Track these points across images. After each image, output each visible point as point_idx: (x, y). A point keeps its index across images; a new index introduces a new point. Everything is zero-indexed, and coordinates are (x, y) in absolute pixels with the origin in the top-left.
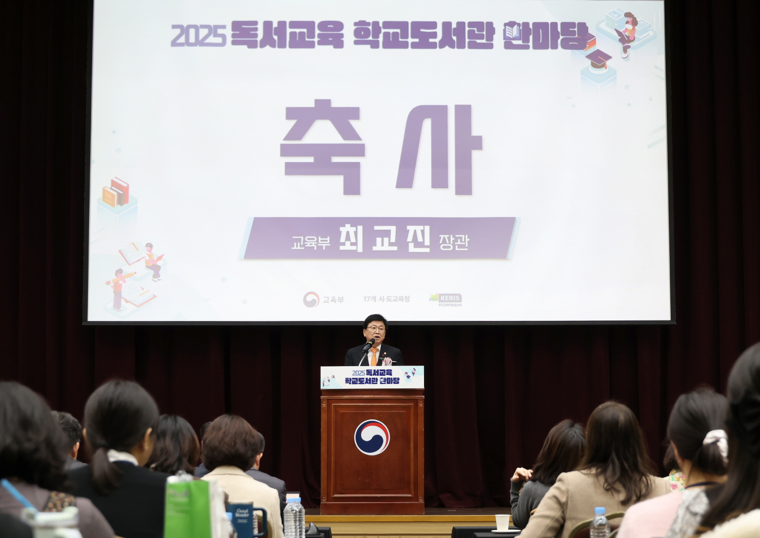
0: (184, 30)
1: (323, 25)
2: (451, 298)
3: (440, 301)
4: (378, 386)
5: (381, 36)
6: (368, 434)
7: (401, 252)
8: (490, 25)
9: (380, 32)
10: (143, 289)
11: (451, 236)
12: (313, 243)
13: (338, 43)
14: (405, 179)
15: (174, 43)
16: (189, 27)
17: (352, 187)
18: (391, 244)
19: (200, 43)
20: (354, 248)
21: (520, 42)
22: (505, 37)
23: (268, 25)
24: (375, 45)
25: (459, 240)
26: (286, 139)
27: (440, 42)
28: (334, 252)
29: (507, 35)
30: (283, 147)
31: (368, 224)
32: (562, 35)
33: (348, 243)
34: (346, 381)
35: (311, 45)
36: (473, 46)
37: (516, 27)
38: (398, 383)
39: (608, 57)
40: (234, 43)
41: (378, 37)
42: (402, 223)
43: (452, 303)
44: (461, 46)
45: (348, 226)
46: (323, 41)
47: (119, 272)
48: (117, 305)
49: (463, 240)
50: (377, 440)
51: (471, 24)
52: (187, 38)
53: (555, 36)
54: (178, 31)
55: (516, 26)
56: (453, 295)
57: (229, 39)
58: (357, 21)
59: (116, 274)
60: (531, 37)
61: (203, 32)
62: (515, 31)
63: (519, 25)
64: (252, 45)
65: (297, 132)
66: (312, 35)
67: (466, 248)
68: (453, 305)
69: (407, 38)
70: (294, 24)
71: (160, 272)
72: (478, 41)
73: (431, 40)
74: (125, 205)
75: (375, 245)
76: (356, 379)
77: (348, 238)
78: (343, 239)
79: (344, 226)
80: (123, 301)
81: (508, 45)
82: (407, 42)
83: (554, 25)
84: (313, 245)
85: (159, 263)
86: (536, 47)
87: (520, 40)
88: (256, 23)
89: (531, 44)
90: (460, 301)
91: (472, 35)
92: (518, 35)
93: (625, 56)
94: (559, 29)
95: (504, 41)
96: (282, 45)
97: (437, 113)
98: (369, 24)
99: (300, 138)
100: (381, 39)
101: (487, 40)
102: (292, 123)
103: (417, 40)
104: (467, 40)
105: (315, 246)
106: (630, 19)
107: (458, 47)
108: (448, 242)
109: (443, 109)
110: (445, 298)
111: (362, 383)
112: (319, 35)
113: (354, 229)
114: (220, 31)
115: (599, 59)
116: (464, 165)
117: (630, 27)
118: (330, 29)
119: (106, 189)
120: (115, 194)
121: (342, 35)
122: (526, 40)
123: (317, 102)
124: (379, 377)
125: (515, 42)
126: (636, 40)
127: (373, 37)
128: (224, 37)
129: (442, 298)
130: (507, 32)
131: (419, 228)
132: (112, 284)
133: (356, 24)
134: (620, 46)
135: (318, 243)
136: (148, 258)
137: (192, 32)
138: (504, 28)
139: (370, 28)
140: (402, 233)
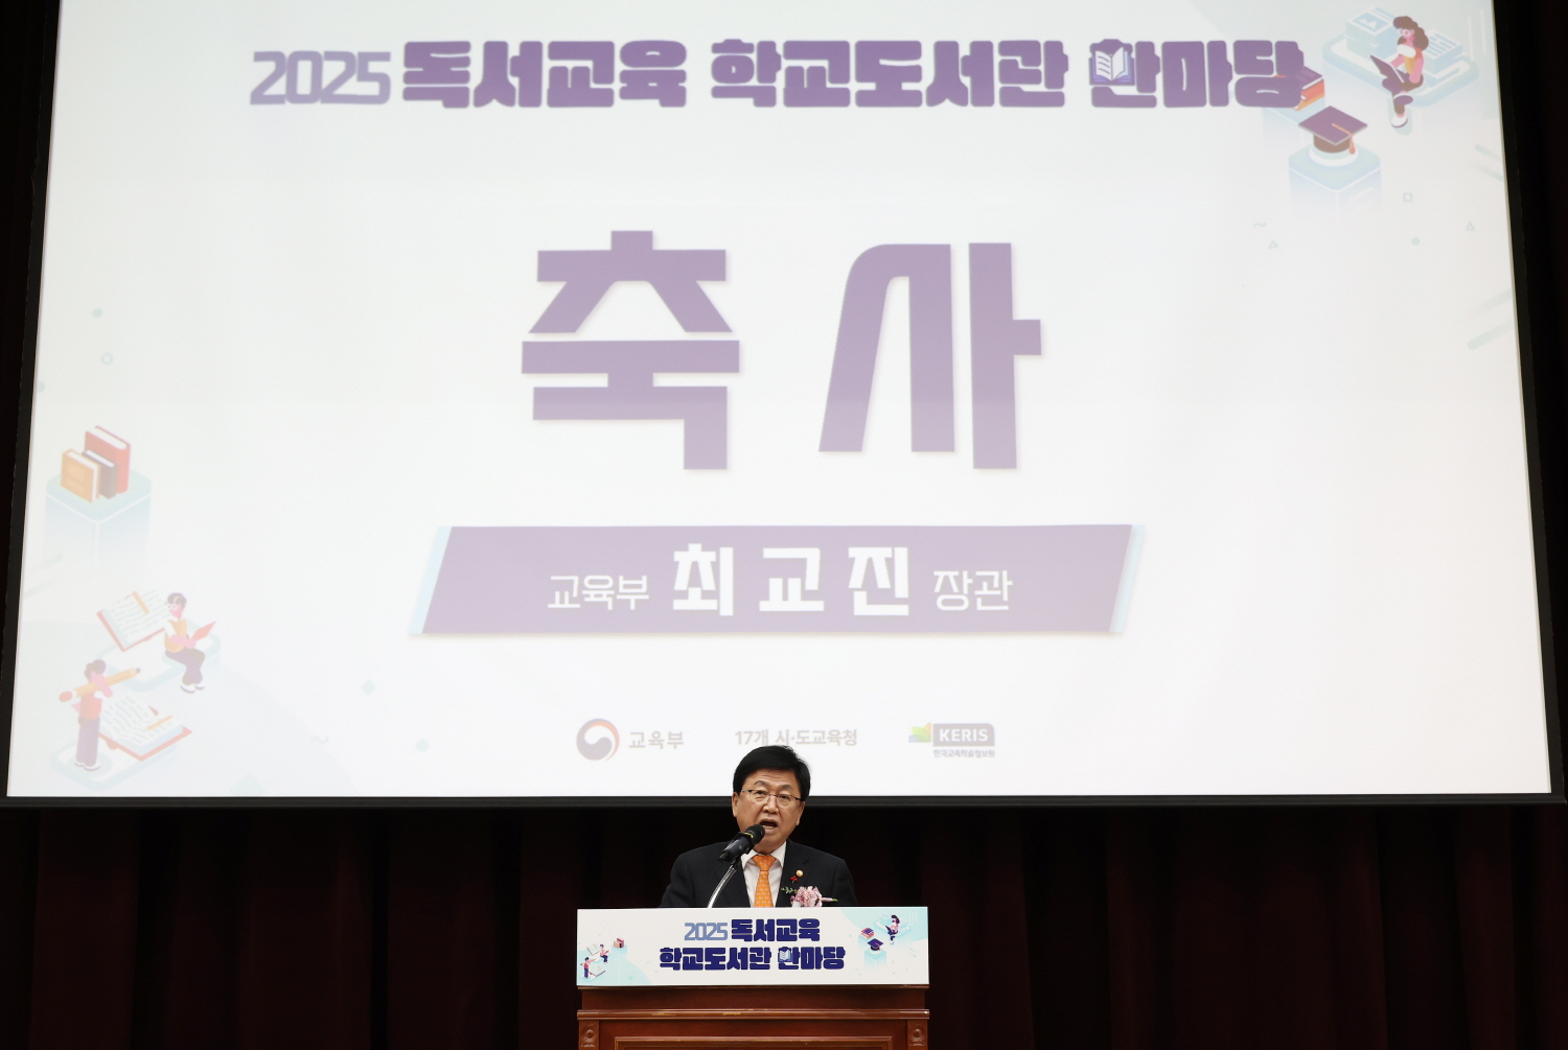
0: (285, 64)
1: (634, 51)
2: (966, 735)
3: (937, 742)
4: (773, 976)
5: (781, 76)
7: (835, 618)
8: (1055, 49)
9: (779, 68)
10: (156, 712)
11: (965, 574)
12: (605, 593)
13: (672, 93)
14: (844, 429)
15: (259, 96)
16: (298, 56)
17: (706, 451)
19: (323, 94)
20: (710, 605)
21: (1131, 90)
22: (1094, 78)
23: (495, 51)
24: (764, 98)
25: (985, 584)
26: (538, 328)
27: (930, 90)
28: (659, 617)
29: (1099, 73)
30: (528, 347)
31: (747, 542)
32: (1238, 72)
33: (695, 593)
34: (662, 958)
35: (605, 99)
36: (1012, 99)
37: (1120, 53)
38: (840, 965)
39: (1357, 125)
40: (409, 95)
41: (773, 79)
42: (835, 541)
43: (968, 748)
44: (983, 98)
45: (695, 549)
46: (636, 88)
47: (96, 668)
48: (87, 755)
49: (996, 585)
51: (1007, 47)
52: (292, 83)
53: (1221, 73)
54: (269, 67)
55: (1121, 51)
56: (971, 726)
57: (398, 86)
58: (720, 40)
59: (87, 674)
60: (1159, 78)
61: (332, 70)
62: (1118, 64)
63: (1128, 48)
64: (455, 100)
65: (566, 313)
66: (605, 74)
67: (1004, 603)
68: (971, 754)
69: (846, 80)
70: (560, 49)
71: (204, 669)
72: (1027, 88)
73: (907, 86)
74: (119, 497)
75: (766, 598)
76: (698, 951)
77: (695, 579)
78: (681, 582)
79: (686, 549)
80: (102, 745)
81: (1103, 96)
82: (847, 91)
83: (1218, 47)
84: (604, 599)
85: (202, 645)
86: (1172, 100)
87: (1132, 83)
88: (465, 46)
89: (1159, 93)
90: (991, 742)
91: (1009, 72)
92: (1126, 73)
93: (1399, 121)
94: (1231, 57)
95: (1092, 87)
96: (530, 99)
97: (923, 263)
98: (749, 48)
99: (573, 328)
100: (780, 83)
101: (1048, 85)
102: (554, 289)
103: (871, 86)
104: (998, 85)
105: (610, 600)
106: (1408, 33)
107: (976, 103)
108: (955, 589)
109: (939, 255)
110: (949, 735)
111: (715, 965)
112: (624, 76)
113: (711, 556)
114: (375, 67)
115: (1333, 130)
116: (996, 390)
117: (1409, 51)
118: (653, 61)
119: (72, 455)
120: (95, 467)
121: (682, 76)
122: (1147, 84)
123: (618, 237)
124: (774, 946)
125: (1119, 90)
126: (1425, 82)
127: (760, 79)
128: (384, 80)
129: (943, 735)
130: (1098, 66)
131: (879, 554)
132: (76, 700)
133: (716, 48)
134: (1387, 98)
135: (617, 593)
136: (171, 631)
137: (305, 68)
138: (1090, 55)
139: (753, 56)
140: (836, 568)
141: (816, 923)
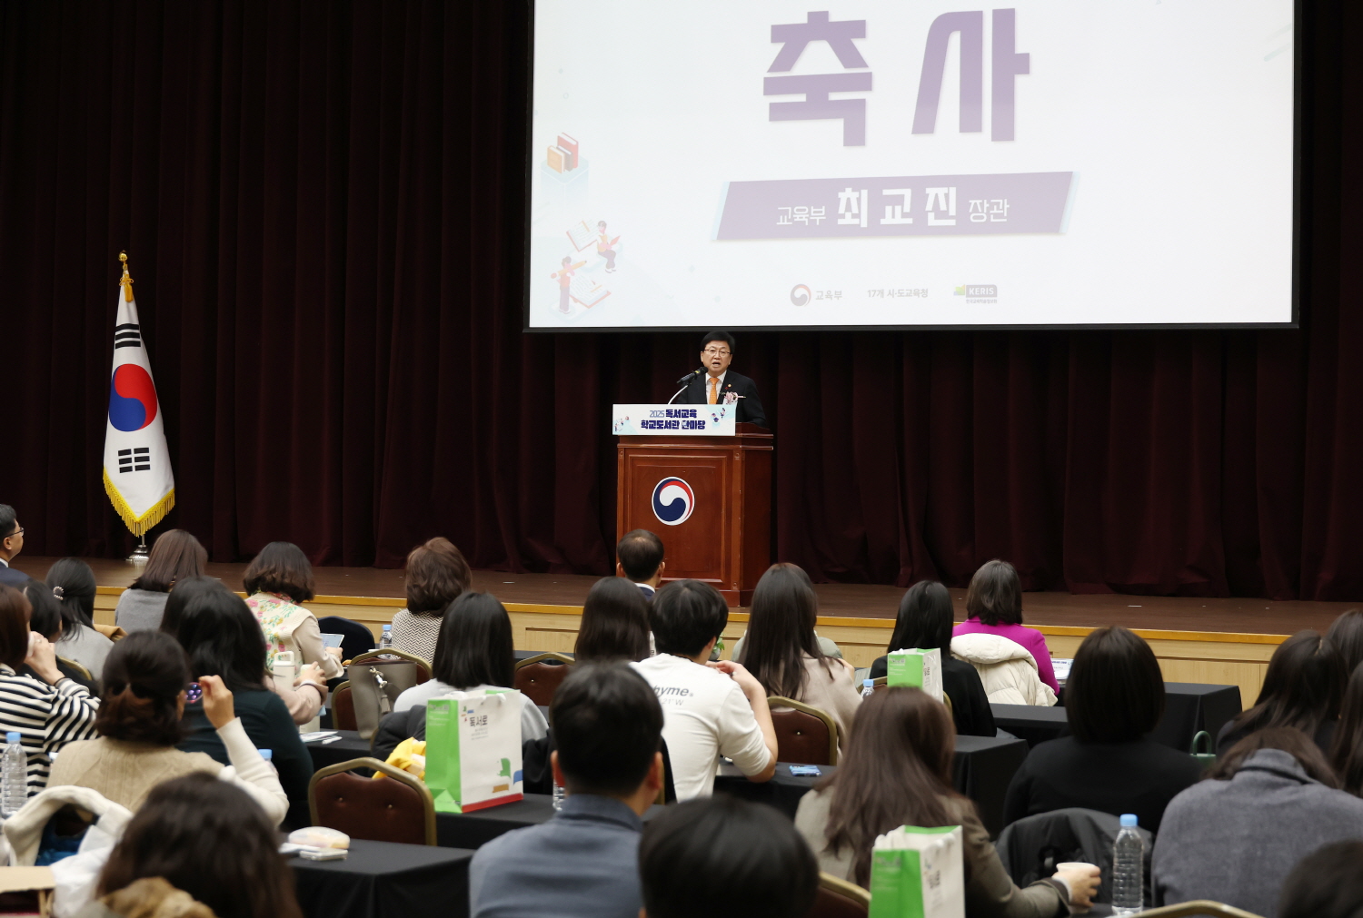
2: (983, 291)
3: (968, 295)
4: (680, 432)
6: (669, 495)
7: (918, 228)
10: (594, 284)
11: (985, 201)
12: (804, 216)
14: (925, 121)
17: (855, 136)
18: (904, 215)
20: (856, 221)
25: (995, 207)
26: (772, 69)
28: (831, 229)
30: (767, 80)
31: (874, 186)
33: (848, 215)
38: (704, 428)
42: (919, 185)
43: (984, 299)
45: (849, 190)
47: (567, 260)
48: (564, 306)
49: (1001, 207)
50: (678, 505)
56: (985, 286)
59: (563, 264)
65: (785, 61)
67: (1005, 218)
68: (985, 302)
71: (616, 260)
74: (574, 170)
75: (884, 217)
76: (654, 421)
77: (848, 208)
78: (842, 210)
79: (844, 191)
80: (571, 299)
84: (804, 219)
85: (614, 248)
90: (995, 295)
97: (967, 23)
99: (788, 68)
102: (779, 47)
105: (807, 220)
108: (980, 211)
109: (977, 17)
110: (974, 291)
111: (660, 427)
113: (857, 194)
116: (1005, 96)
119: (552, 148)
120: (562, 155)
123: (811, 15)
124: (681, 420)
129: (971, 291)
131: (941, 191)
132: (558, 277)
135: (810, 216)
136: (600, 241)
140: (919, 199)
141: (695, 411)
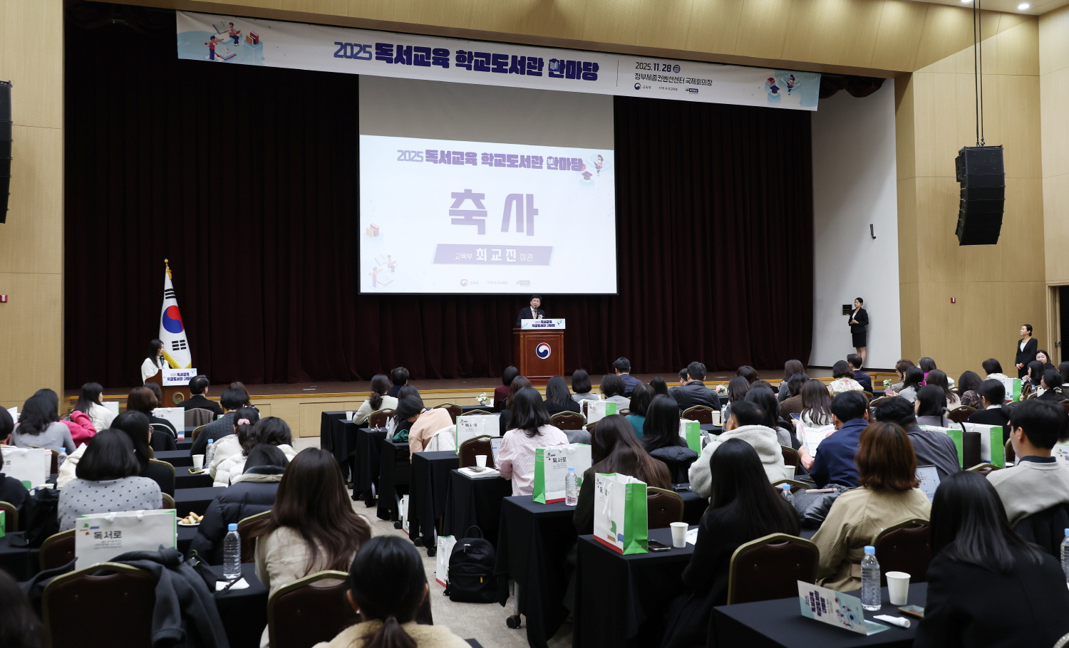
0: (404, 153)
1: (468, 154)
2: (525, 282)
3: (521, 284)
4: (544, 328)
6: (542, 349)
7: (503, 262)
8: (541, 157)
9: (493, 159)
10: (386, 277)
11: (525, 254)
13: (475, 163)
14: (505, 228)
15: (399, 159)
16: (406, 151)
17: (482, 231)
18: (499, 258)
19: (411, 159)
20: (483, 259)
23: (442, 152)
24: (491, 165)
25: (529, 256)
26: (452, 207)
27: (520, 164)
28: (474, 261)
29: (548, 163)
30: (450, 211)
31: (489, 247)
32: (572, 164)
33: (480, 257)
35: (462, 163)
36: (534, 167)
38: (555, 326)
39: (591, 175)
40: (427, 160)
41: (492, 161)
42: (504, 248)
43: (526, 285)
44: (529, 167)
45: (480, 249)
46: (468, 162)
47: (375, 269)
48: (374, 285)
50: (546, 352)
51: (533, 157)
52: (405, 157)
53: (569, 164)
54: (400, 153)
55: (552, 158)
57: (425, 159)
60: (559, 164)
61: (413, 155)
62: (552, 161)
64: (435, 162)
65: (457, 204)
66: (463, 158)
67: (532, 260)
70: (454, 153)
71: (395, 269)
72: (536, 164)
73: (516, 163)
74: (377, 237)
77: (480, 255)
78: (478, 255)
80: (377, 283)
81: (549, 168)
82: (505, 163)
83: (568, 159)
84: (465, 258)
85: (394, 265)
86: (561, 169)
87: (554, 165)
88: (437, 151)
89: (559, 167)
90: (529, 284)
91: (533, 162)
92: (553, 163)
93: (598, 174)
94: (571, 161)
95: (547, 165)
96: (449, 163)
97: (518, 197)
98: (488, 154)
99: (458, 207)
100: (494, 162)
101: (540, 164)
102: (454, 200)
103: (509, 162)
104: (531, 164)
106: (601, 158)
109: (521, 196)
110: (523, 283)
112: (466, 159)
113: (483, 250)
114: (420, 154)
115: (587, 176)
116: (530, 221)
117: (600, 161)
118: (471, 156)
120: (372, 231)
121: (476, 159)
122: (557, 165)
123: (465, 190)
125: (552, 166)
126: (603, 167)
128: (422, 157)
131: (511, 250)
132: (372, 275)
133: (482, 154)
134: (596, 170)
135: (467, 257)
136: (388, 262)
137: (407, 154)
138: (547, 159)
139: (489, 156)
140: (504, 253)
